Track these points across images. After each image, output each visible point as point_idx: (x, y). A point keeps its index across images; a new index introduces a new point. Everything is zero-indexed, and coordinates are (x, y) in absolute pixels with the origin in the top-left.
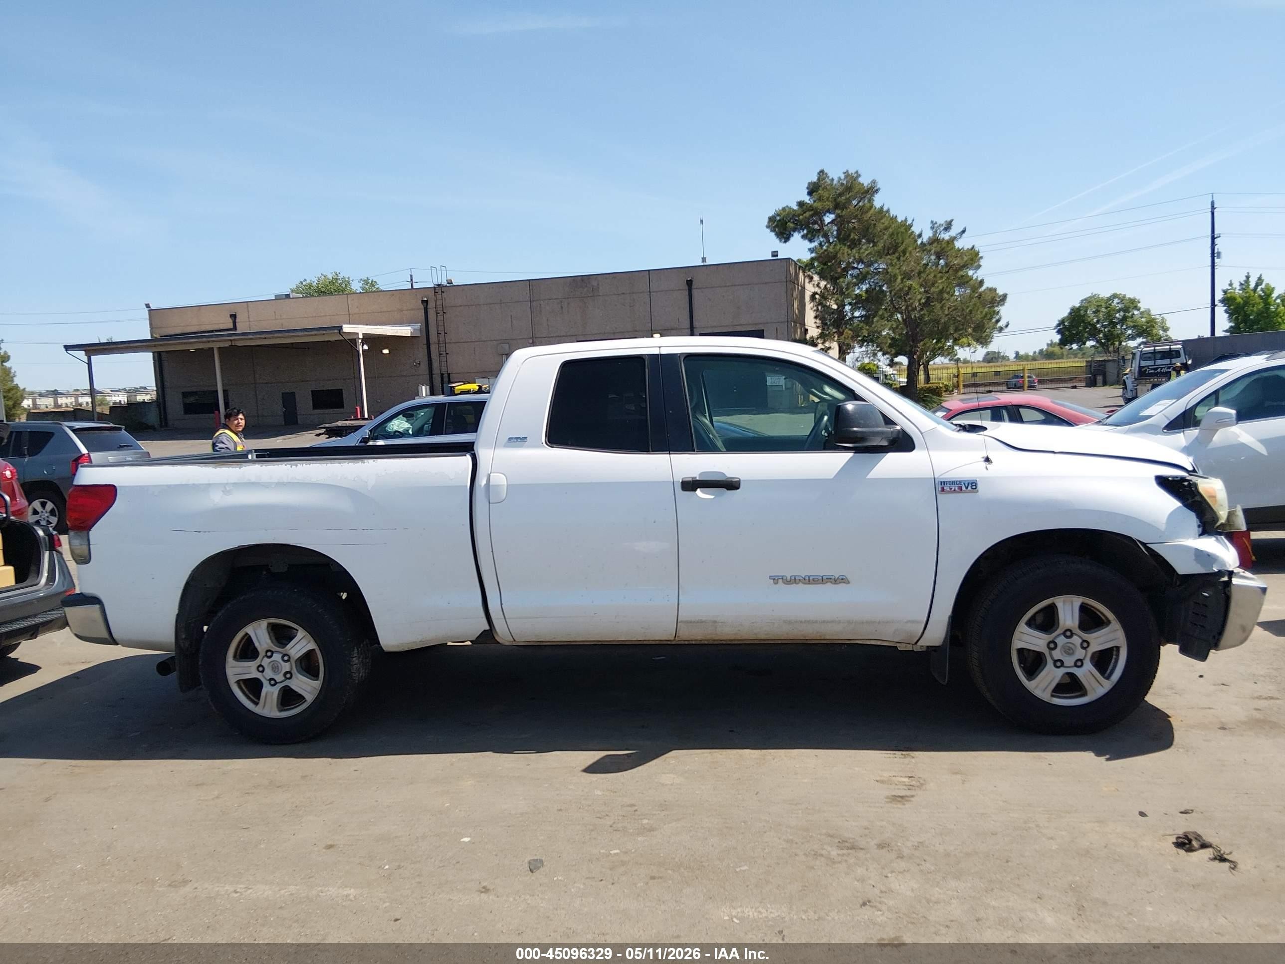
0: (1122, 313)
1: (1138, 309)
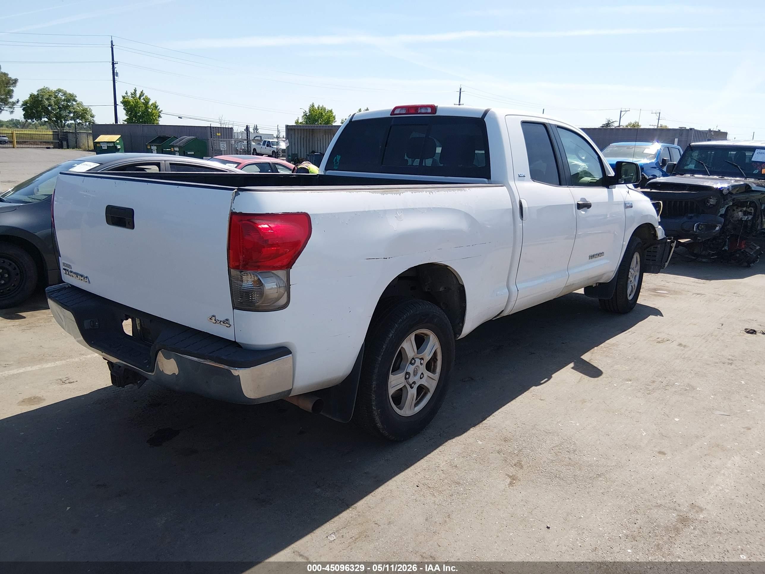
0: (66, 103)
1: (76, 101)
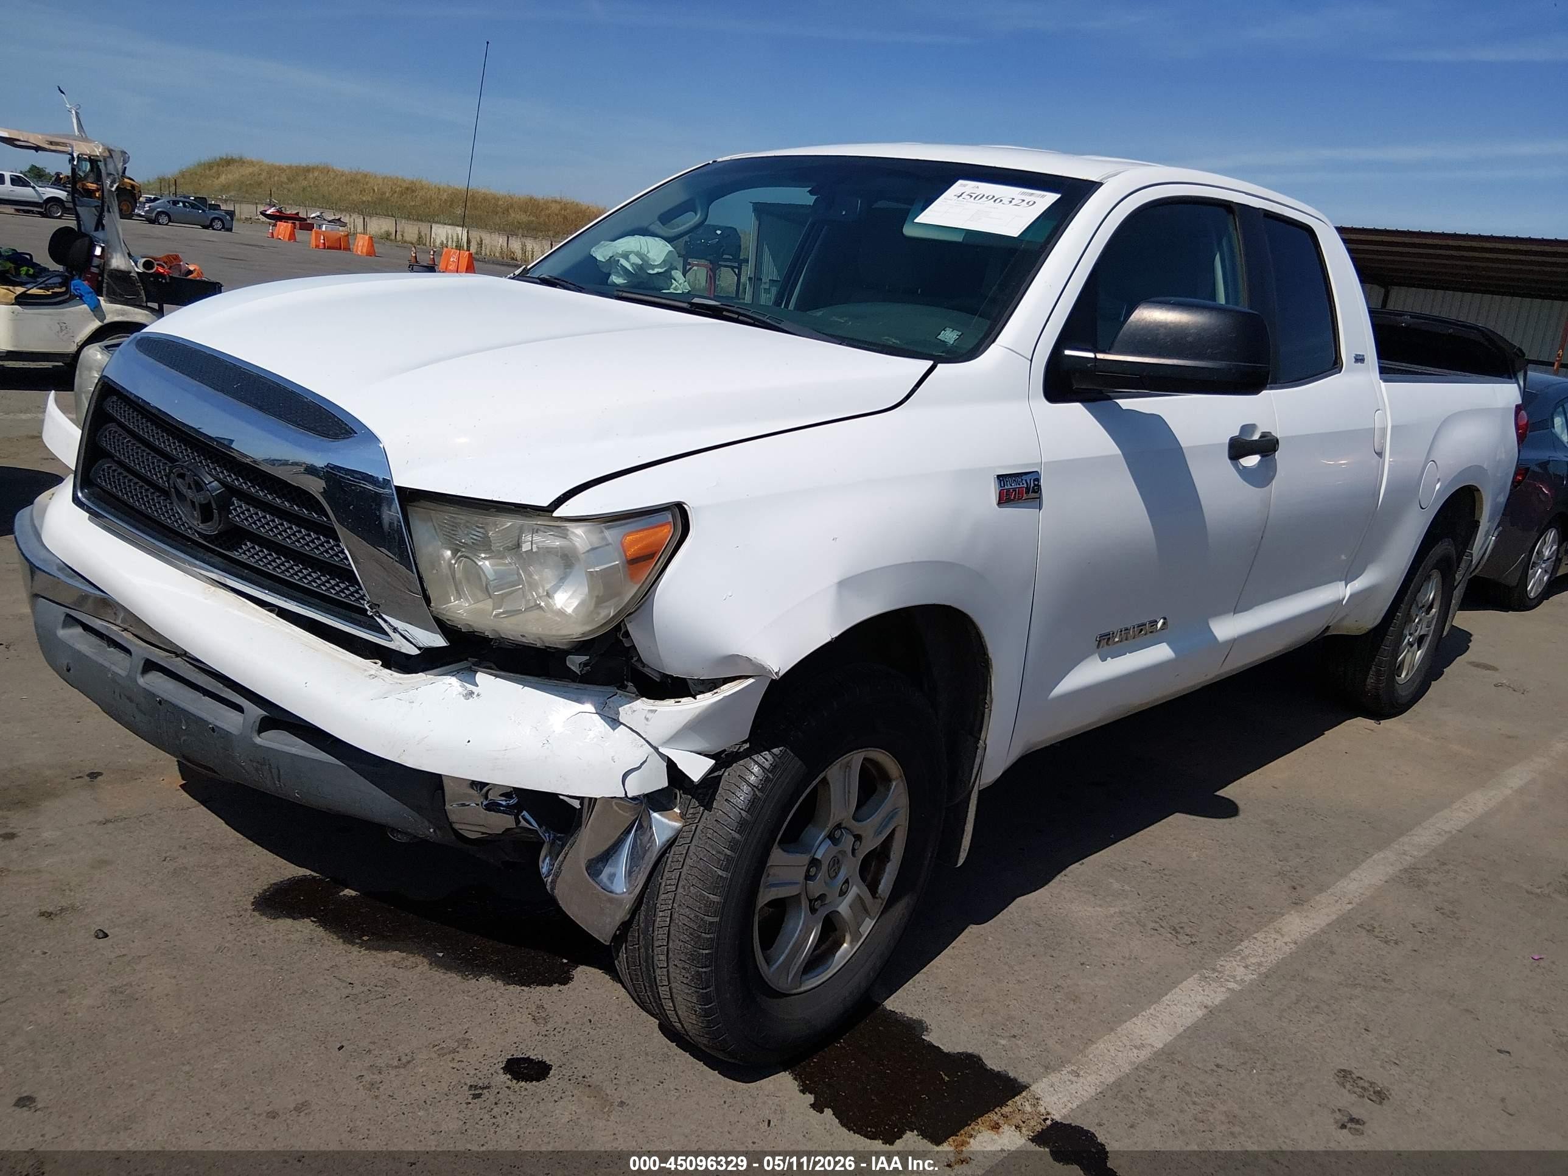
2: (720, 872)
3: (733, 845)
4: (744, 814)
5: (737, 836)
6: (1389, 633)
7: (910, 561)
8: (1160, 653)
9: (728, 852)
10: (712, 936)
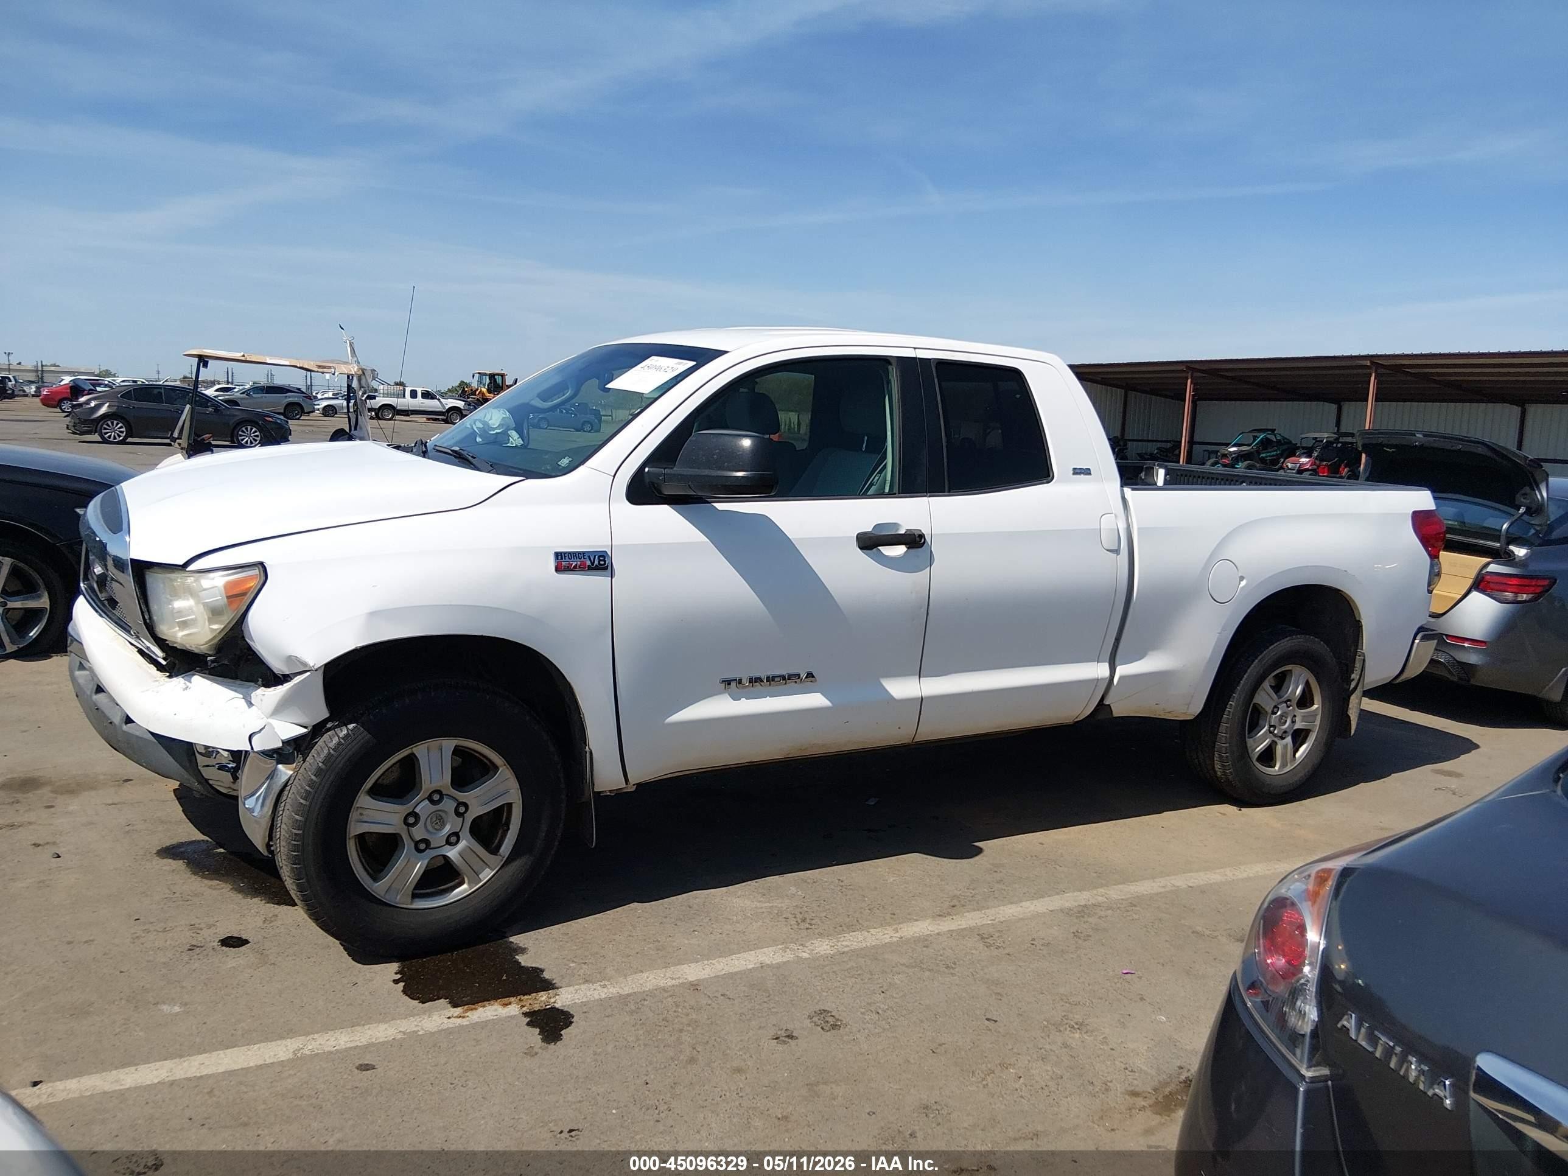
2: (302, 801)
3: (311, 784)
4: (320, 764)
5: (313, 777)
6: (1224, 720)
7: (448, 604)
8: (815, 700)
9: (308, 788)
10: (298, 843)
